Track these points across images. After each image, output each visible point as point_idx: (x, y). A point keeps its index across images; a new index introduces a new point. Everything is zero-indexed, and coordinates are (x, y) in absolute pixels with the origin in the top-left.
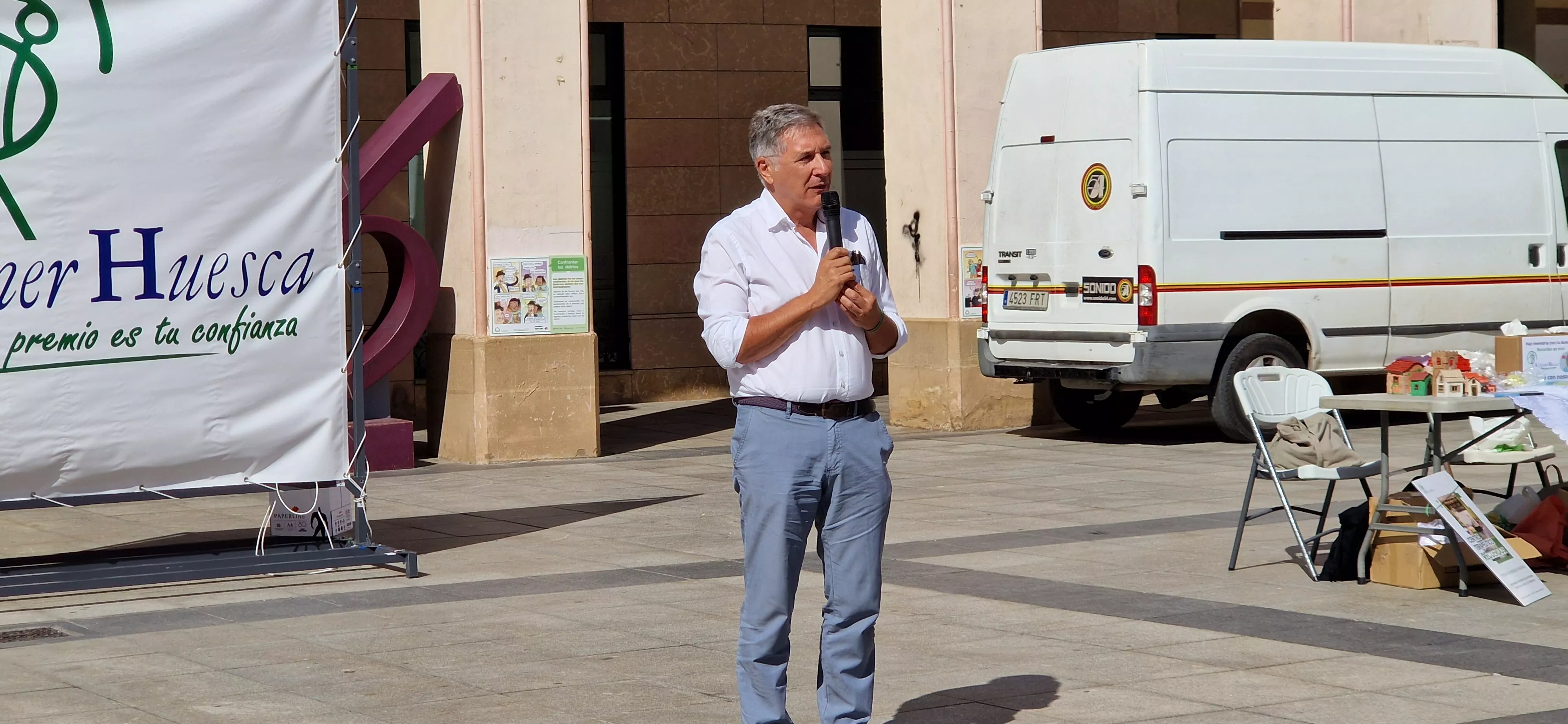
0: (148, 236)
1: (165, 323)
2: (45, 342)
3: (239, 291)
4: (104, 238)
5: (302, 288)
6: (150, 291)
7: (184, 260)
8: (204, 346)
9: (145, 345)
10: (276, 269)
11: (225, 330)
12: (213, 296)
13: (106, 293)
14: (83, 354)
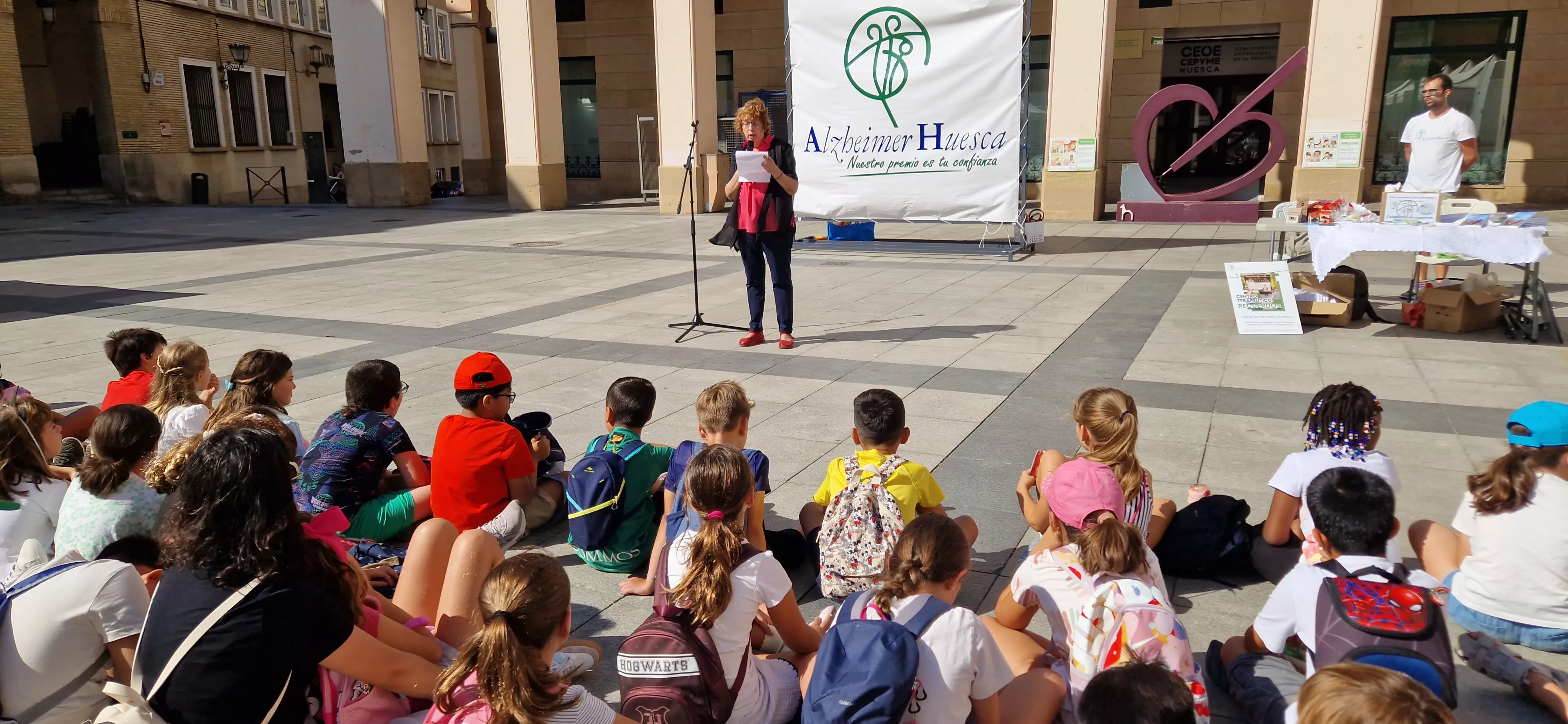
0: (938, 126)
1: (943, 159)
2: (900, 164)
3: (973, 146)
4: (922, 127)
5: (1000, 147)
6: (938, 147)
7: (952, 135)
8: (958, 168)
9: (936, 166)
10: (988, 140)
11: (966, 162)
12: (962, 149)
13: (922, 147)
14: (913, 169)
